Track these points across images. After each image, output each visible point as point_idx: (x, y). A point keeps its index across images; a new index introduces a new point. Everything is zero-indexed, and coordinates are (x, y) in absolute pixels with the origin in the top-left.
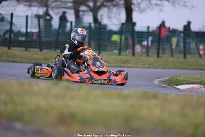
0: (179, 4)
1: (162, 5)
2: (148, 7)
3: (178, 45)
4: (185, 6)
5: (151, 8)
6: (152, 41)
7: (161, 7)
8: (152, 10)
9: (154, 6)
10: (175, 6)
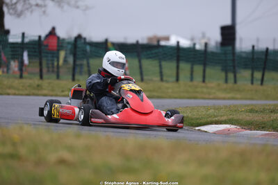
0: (69, 4)
1: (45, 6)
2: (27, 9)
3: (65, 61)
4: (78, 7)
5: (30, 10)
6: (29, 55)
7: (43, 9)
8: (32, 12)
9: (34, 7)
10: (62, 7)
